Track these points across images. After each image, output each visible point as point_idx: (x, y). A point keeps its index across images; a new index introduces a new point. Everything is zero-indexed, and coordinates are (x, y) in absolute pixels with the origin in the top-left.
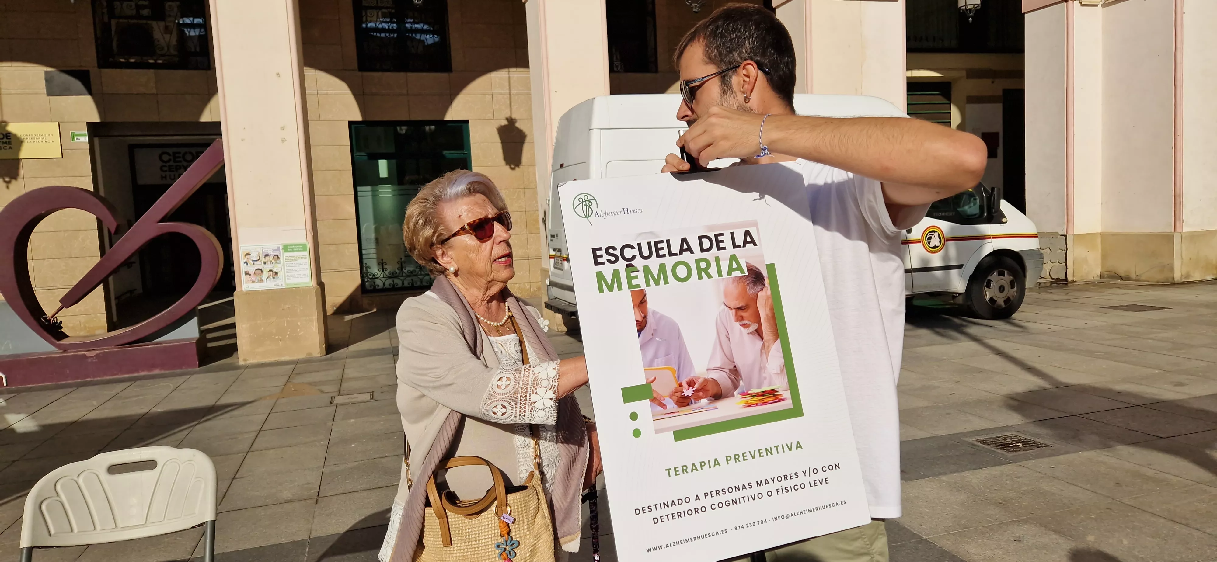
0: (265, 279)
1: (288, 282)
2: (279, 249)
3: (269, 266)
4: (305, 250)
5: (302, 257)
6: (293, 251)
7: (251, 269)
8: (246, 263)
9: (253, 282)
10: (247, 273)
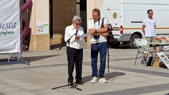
0: (40, 32)
1: (45, 33)
2: (43, 25)
3: (41, 29)
4: (48, 25)
6: (46, 26)
8: (37, 28)
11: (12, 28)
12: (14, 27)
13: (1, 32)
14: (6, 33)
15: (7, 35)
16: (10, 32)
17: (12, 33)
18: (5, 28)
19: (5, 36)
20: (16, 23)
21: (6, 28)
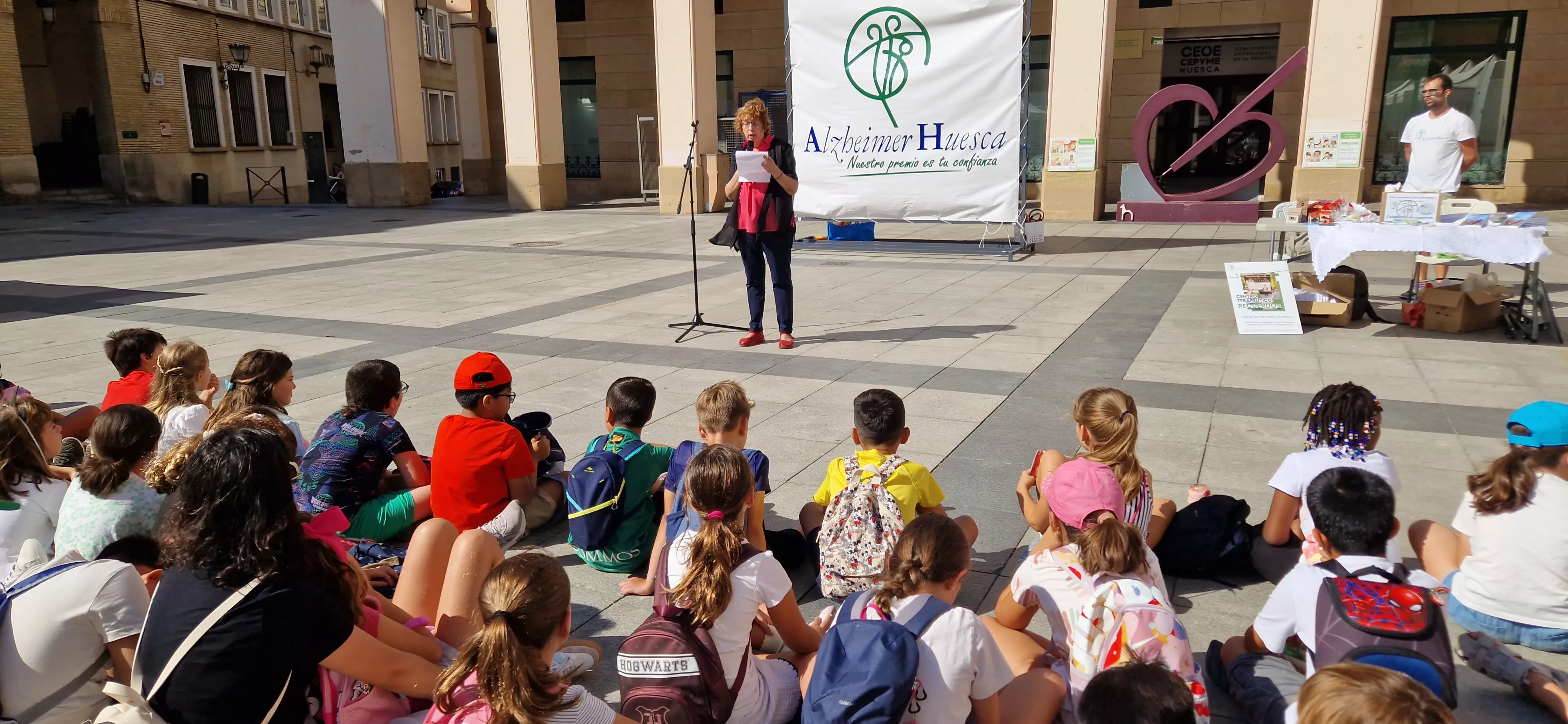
0: (1321, 159)
1: (1339, 162)
2: (1337, 136)
3: (1327, 149)
4: (1358, 137)
5: (1355, 143)
6: (1348, 138)
7: (1312, 151)
8: (1309, 146)
9: (1312, 161)
10: (1308, 154)
11: (992, 147)
12: (1000, 147)
13: (957, 161)
14: (971, 162)
15: (975, 168)
16: (985, 161)
17: (991, 162)
18: (968, 147)
19: (968, 170)
20: (1004, 134)
21: (973, 146)
